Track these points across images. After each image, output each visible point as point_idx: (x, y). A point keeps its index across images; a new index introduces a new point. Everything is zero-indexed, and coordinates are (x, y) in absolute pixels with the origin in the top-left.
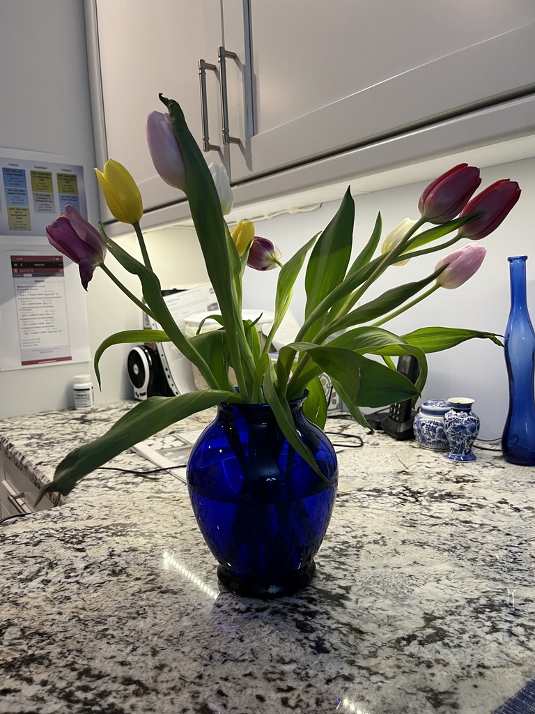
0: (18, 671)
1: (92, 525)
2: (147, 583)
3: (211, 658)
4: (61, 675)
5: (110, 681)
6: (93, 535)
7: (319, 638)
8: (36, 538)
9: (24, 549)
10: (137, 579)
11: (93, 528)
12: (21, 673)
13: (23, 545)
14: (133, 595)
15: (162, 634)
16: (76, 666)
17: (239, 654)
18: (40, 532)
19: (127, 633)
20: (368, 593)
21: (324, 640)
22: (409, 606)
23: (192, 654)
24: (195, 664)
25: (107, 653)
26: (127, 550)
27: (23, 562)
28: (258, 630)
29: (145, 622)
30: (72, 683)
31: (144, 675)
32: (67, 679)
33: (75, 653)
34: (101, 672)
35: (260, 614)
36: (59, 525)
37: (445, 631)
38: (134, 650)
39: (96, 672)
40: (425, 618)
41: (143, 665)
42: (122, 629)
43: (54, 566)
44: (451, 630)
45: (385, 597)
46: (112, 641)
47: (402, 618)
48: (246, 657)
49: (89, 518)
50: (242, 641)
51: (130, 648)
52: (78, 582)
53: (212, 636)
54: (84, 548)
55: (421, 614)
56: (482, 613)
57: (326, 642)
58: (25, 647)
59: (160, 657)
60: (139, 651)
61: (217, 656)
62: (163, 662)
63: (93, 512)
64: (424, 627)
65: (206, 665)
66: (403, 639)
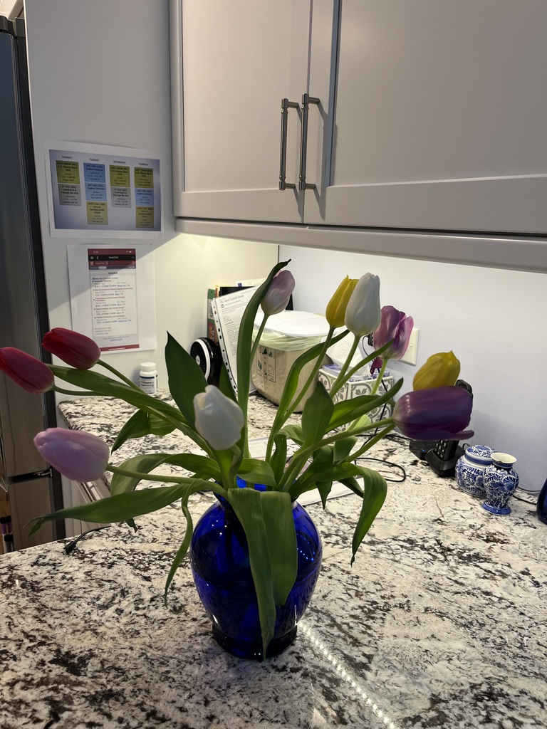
0: (100, 706)
1: (156, 550)
2: (201, 626)
3: (251, 715)
4: (134, 714)
5: (171, 726)
6: (157, 562)
7: (340, 708)
8: (110, 558)
9: (100, 571)
10: (194, 620)
11: (156, 553)
12: (102, 707)
13: (99, 566)
14: (190, 637)
15: (213, 684)
16: (145, 707)
17: (274, 714)
18: (113, 552)
19: (185, 678)
20: (387, 665)
21: (344, 711)
22: (420, 684)
23: (236, 708)
24: (238, 719)
25: (169, 697)
26: (186, 584)
27: (101, 586)
28: (291, 692)
29: (199, 669)
30: (142, 723)
31: (198, 724)
32: (139, 718)
33: (143, 693)
34: (164, 715)
35: (294, 675)
36: (128, 546)
37: (446, 716)
38: (190, 697)
39: (161, 715)
40: (431, 699)
41: (197, 713)
42: (181, 672)
43: (126, 593)
44: (451, 716)
45: (401, 672)
46: (173, 685)
47: (412, 697)
48: (279, 719)
49: (154, 541)
50: (277, 701)
51: (187, 694)
52: (145, 616)
53: (253, 692)
54: (149, 577)
55: (429, 695)
56: (481, 700)
57: (345, 713)
58: (104, 681)
59: (210, 707)
60: (195, 699)
61: (256, 714)
62: (213, 714)
63: (158, 534)
64: (429, 709)
65: (247, 722)
66: (410, 719)
